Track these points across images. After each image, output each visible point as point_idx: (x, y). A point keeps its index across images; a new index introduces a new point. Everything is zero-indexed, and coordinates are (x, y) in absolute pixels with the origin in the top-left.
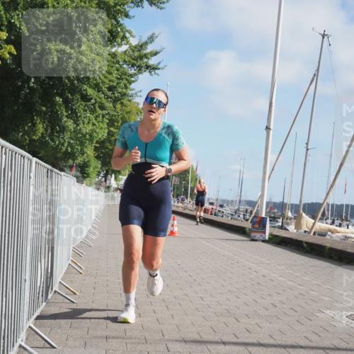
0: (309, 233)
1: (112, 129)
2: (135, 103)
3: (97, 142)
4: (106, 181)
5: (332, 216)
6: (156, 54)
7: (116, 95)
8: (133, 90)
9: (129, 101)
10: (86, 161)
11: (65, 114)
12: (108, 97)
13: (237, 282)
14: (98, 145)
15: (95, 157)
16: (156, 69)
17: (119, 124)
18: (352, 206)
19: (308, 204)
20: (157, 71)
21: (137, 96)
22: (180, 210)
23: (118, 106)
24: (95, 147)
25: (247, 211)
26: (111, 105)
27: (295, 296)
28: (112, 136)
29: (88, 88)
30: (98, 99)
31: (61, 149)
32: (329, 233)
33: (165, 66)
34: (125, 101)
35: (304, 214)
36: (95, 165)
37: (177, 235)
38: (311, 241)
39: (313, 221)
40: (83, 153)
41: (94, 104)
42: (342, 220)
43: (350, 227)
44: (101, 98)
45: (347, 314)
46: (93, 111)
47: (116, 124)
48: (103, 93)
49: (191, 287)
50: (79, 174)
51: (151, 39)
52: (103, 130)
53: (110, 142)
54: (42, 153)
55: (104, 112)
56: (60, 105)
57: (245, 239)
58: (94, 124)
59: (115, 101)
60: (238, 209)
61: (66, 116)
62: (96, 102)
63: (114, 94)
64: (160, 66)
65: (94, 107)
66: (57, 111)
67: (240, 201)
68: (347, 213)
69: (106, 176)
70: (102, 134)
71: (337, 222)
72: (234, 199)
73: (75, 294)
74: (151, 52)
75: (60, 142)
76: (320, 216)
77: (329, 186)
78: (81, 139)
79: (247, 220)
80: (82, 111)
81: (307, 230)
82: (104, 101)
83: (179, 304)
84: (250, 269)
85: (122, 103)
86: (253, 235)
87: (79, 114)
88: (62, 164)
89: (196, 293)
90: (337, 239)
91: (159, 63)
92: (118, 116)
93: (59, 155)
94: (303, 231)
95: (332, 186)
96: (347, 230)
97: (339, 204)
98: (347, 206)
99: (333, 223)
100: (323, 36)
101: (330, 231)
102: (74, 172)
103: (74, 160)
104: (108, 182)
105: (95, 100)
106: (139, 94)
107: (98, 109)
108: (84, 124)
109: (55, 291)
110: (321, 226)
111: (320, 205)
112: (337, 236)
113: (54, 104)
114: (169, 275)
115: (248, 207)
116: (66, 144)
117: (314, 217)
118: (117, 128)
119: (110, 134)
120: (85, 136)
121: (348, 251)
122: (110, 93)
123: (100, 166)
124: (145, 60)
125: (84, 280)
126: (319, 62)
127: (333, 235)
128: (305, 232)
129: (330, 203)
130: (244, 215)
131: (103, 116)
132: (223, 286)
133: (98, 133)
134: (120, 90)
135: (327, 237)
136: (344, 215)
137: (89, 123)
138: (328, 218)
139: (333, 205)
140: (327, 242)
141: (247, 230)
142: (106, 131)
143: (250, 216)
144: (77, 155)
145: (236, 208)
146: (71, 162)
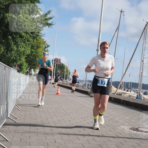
0: (115, 94)
1: (32, 50)
2: (42, 39)
3: (26, 55)
4: (30, 72)
5: (124, 87)
6: (51, 18)
7: (34, 35)
8: (41, 33)
9: (40, 38)
10: (22, 63)
11: (13, 43)
12: (31, 36)
13: (84, 114)
14: (26, 57)
15: (26, 62)
16: (51, 25)
17: (36, 48)
18: (132, 83)
19: (114, 82)
20: (51, 26)
21: (43, 36)
22: (61, 84)
23: (35, 40)
24: (25, 57)
25: (89, 85)
26: (32, 40)
27: (108, 120)
28: (33, 53)
29: (22, 33)
30: (27, 37)
31: (11, 58)
32: (123, 94)
33: (55, 24)
34: (38, 38)
35: (112, 86)
36: (25, 65)
37: (60, 94)
38: (115, 97)
39: (116, 89)
40: (20, 60)
41: (25, 39)
42: (128, 89)
43: (131, 91)
44: (28, 37)
45: (130, 127)
46: (24, 43)
47: (34, 48)
48: (29, 35)
49: (65, 116)
50: (18, 69)
51: (49, 12)
52: (29, 50)
53: (32, 55)
54: (3, 60)
55: (29, 43)
56: (10, 40)
57: (88, 96)
58: (25, 48)
59: (34, 38)
60: (85, 84)
61: (13, 44)
62: (26, 38)
63: (33, 35)
64: (53, 24)
65: (25, 41)
66: (10, 42)
67: (86, 81)
68: (130, 86)
69: (30, 70)
70: (28, 52)
71: (126, 90)
72: (83, 80)
73: (17, 119)
74: (49, 18)
75: (10, 55)
76: (119, 87)
77: (123, 75)
78: (20, 54)
79: (89, 88)
80: (20, 42)
81: (114, 93)
82: (29, 38)
83: (60, 123)
84: (90, 109)
85: (37, 39)
86: (91, 94)
87: (19, 44)
88: (11, 64)
89: (68, 119)
90: (126, 96)
91: (52, 23)
92: (35, 44)
93: (10, 61)
94: (112, 93)
95: (124, 75)
96: (130, 93)
97: (127, 82)
98: (130, 83)
99: (124, 90)
100: (121, 12)
101: (123, 93)
102: (17, 68)
103: (16, 63)
104: (31, 72)
105: (26, 37)
106: (44, 35)
107: (26, 41)
108: (21, 47)
109: (8, 118)
110: (119, 91)
111: (119, 82)
112: (126, 95)
113: (8, 39)
114: (56, 111)
115: (89, 83)
116: (13, 56)
117: (117, 87)
118: (35, 49)
119: (32, 52)
120: (21, 53)
121: (130, 101)
122: (31, 35)
123: (27, 65)
124: (47, 21)
125: (21, 113)
126: (119, 22)
127: (125, 95)
128: (113, 93)
129: (123, 82)
130: (88, 86)
131: (29, 44)
132: (78, 116)
133: (26, 52)
134: (36, 34)
135: (122, 96)
136: (129, 86)
137: (23, 47)
138: (122, 88)
139: (124, 82)
140: (122, 98)
141: (89, 92)
142: (30, 51)
143: (90, 87)
144: (18, 61)
145: (84, 83)
146: (15, 63)
